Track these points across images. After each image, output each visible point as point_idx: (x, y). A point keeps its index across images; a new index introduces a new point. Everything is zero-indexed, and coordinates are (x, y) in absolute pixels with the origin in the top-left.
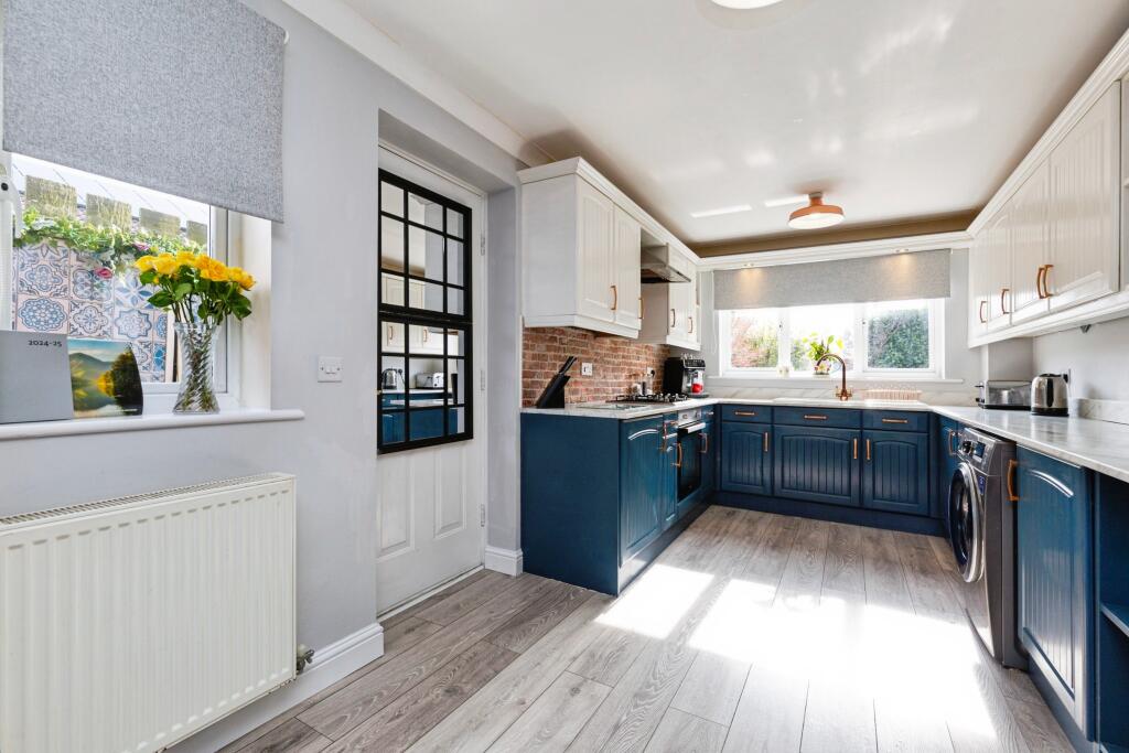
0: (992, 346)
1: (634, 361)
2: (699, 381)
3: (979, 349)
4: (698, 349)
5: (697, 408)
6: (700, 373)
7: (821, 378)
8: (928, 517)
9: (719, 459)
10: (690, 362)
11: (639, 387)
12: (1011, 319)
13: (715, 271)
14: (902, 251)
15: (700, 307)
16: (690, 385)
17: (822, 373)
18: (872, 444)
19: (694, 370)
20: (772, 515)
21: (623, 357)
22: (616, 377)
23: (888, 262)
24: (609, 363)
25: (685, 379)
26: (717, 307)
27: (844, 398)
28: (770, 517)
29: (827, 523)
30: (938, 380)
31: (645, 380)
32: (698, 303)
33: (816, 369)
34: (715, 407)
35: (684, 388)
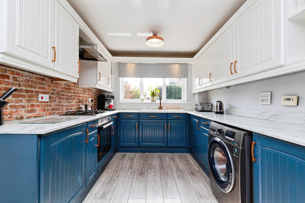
0: (199, 93)
1: (81, 95)
2: (112, 104)
3: (194, 94)
4: (112, 92)
5: (109, 116)
6: (112, 101)
7: (153, 102)
8: (186, 147)
9: (119, 134)
10: (108, 96)
11: (83, 107)
12: (213, 83)
13: (118, 63)
14: (176, 62)
15: (113, 76)
16: (108, 105)
17: (154, 101)
18: (170, 125)
19: (110, 99)
20: (139, 154)
21: (74, 93)
22: (69, 102)
23: (173, 66)
24: (63, 95)
25: (106, 103)
26: (119, 76)
27: (160, 109)
28: (138, 154)
29: (157, 153)
30: (184, 103)
31: (87, 104)
32: (112, 74)
33: (152, 99)
34: (118, 114)
35: (106, 107)
